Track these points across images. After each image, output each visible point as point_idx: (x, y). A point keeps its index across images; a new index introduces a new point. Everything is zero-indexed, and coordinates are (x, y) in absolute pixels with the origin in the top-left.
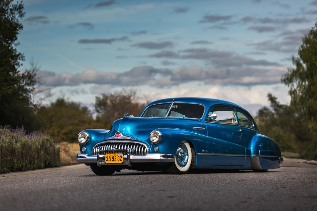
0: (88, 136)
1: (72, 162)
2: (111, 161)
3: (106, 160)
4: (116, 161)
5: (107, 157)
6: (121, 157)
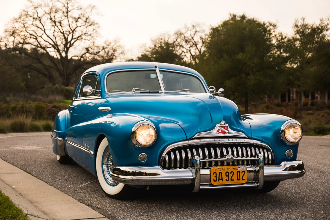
2: (225, 182)
3: (214, 180)
4: (233, 180)
5: (215, 174)
6: (243, 173)
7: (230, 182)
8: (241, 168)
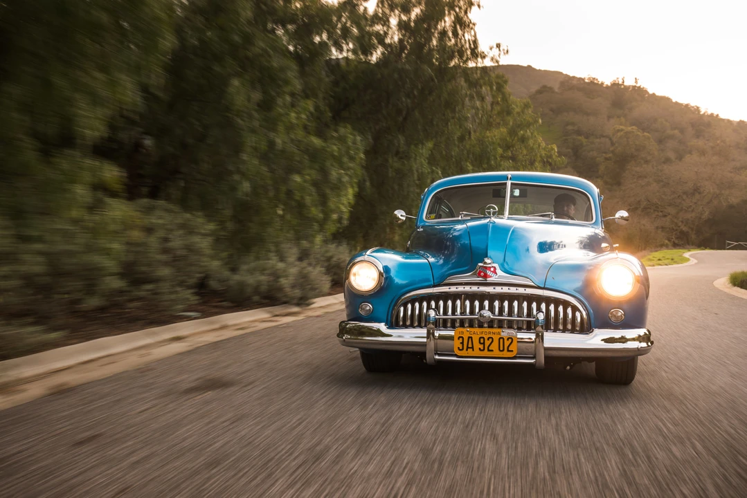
2: (477, 352)
3: (459, 348)
4: (492, 351)
5: (461, 339)
6: (510, 340)
7: (486, 353)
8: (506, 333)
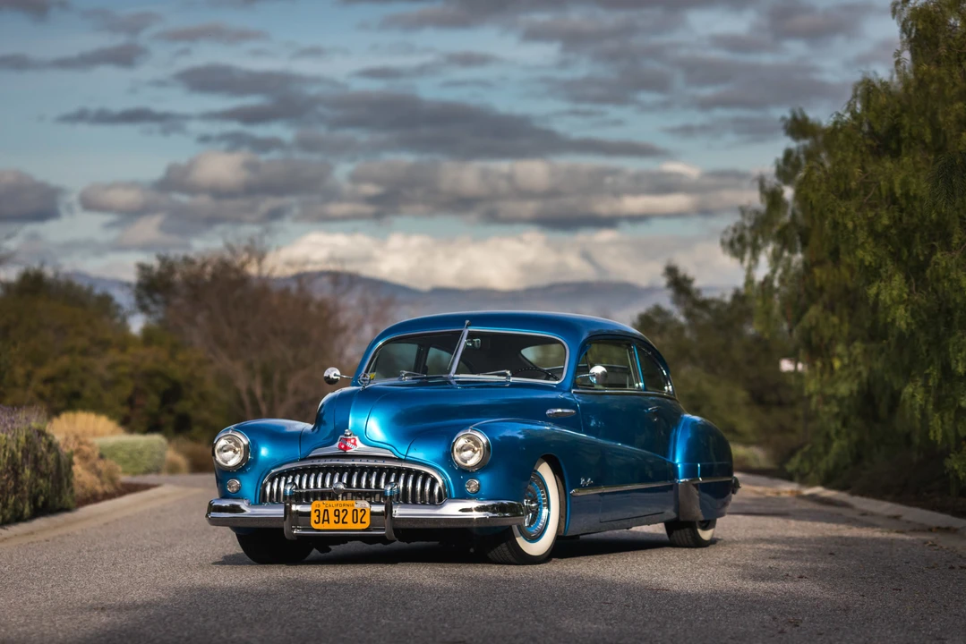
0: (246, 443)
1: (99, 489)
2: (332, 526)
3: (315, 521)
4: (346, 523)
5: (317, 512)
6: (363, 512)
7: (341, 526)
8: (360, 504)
